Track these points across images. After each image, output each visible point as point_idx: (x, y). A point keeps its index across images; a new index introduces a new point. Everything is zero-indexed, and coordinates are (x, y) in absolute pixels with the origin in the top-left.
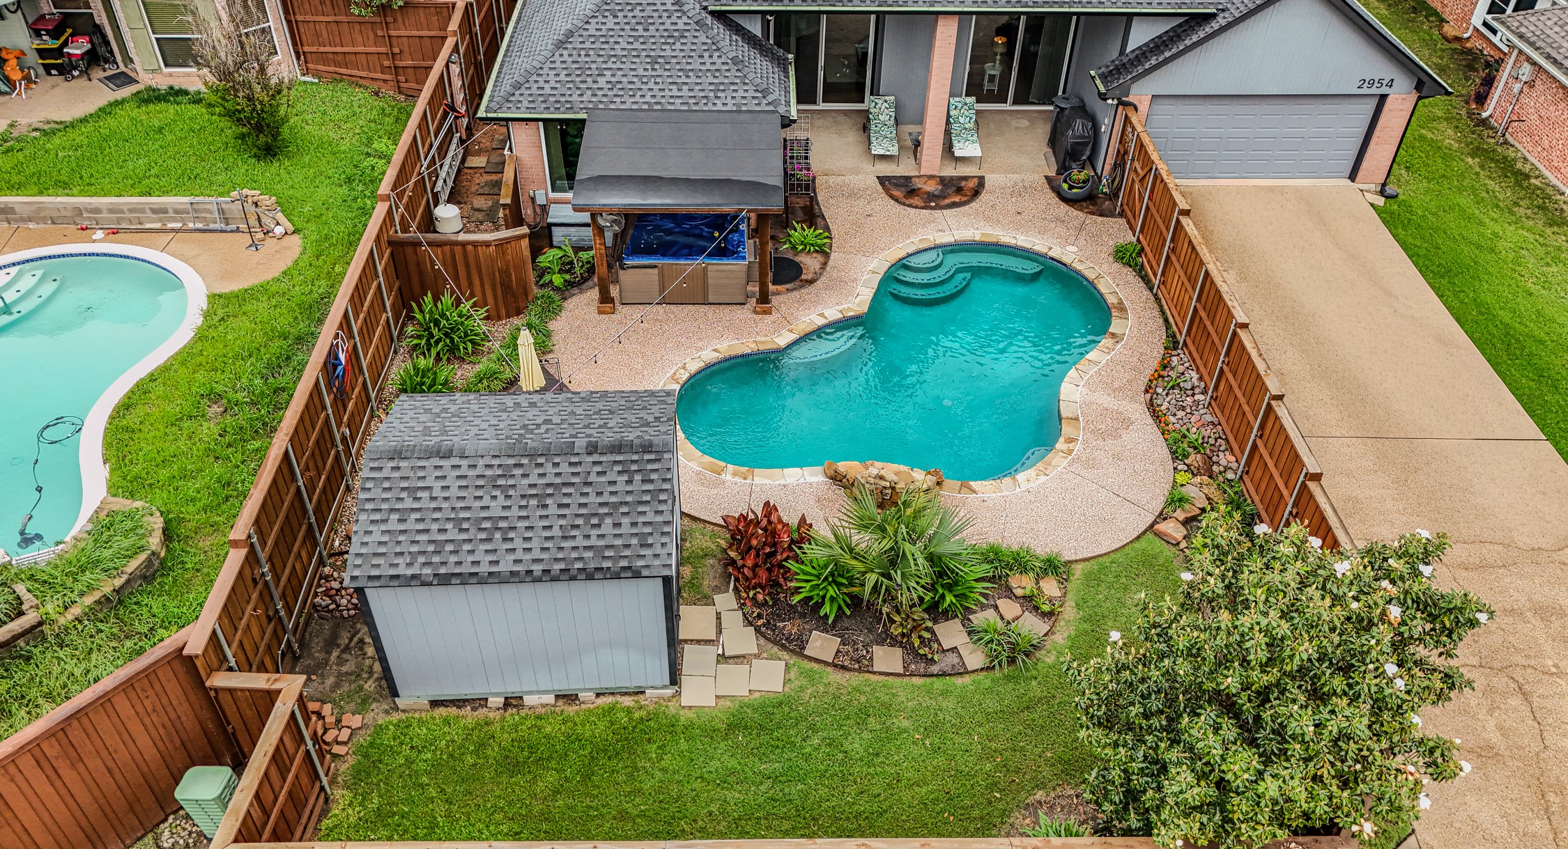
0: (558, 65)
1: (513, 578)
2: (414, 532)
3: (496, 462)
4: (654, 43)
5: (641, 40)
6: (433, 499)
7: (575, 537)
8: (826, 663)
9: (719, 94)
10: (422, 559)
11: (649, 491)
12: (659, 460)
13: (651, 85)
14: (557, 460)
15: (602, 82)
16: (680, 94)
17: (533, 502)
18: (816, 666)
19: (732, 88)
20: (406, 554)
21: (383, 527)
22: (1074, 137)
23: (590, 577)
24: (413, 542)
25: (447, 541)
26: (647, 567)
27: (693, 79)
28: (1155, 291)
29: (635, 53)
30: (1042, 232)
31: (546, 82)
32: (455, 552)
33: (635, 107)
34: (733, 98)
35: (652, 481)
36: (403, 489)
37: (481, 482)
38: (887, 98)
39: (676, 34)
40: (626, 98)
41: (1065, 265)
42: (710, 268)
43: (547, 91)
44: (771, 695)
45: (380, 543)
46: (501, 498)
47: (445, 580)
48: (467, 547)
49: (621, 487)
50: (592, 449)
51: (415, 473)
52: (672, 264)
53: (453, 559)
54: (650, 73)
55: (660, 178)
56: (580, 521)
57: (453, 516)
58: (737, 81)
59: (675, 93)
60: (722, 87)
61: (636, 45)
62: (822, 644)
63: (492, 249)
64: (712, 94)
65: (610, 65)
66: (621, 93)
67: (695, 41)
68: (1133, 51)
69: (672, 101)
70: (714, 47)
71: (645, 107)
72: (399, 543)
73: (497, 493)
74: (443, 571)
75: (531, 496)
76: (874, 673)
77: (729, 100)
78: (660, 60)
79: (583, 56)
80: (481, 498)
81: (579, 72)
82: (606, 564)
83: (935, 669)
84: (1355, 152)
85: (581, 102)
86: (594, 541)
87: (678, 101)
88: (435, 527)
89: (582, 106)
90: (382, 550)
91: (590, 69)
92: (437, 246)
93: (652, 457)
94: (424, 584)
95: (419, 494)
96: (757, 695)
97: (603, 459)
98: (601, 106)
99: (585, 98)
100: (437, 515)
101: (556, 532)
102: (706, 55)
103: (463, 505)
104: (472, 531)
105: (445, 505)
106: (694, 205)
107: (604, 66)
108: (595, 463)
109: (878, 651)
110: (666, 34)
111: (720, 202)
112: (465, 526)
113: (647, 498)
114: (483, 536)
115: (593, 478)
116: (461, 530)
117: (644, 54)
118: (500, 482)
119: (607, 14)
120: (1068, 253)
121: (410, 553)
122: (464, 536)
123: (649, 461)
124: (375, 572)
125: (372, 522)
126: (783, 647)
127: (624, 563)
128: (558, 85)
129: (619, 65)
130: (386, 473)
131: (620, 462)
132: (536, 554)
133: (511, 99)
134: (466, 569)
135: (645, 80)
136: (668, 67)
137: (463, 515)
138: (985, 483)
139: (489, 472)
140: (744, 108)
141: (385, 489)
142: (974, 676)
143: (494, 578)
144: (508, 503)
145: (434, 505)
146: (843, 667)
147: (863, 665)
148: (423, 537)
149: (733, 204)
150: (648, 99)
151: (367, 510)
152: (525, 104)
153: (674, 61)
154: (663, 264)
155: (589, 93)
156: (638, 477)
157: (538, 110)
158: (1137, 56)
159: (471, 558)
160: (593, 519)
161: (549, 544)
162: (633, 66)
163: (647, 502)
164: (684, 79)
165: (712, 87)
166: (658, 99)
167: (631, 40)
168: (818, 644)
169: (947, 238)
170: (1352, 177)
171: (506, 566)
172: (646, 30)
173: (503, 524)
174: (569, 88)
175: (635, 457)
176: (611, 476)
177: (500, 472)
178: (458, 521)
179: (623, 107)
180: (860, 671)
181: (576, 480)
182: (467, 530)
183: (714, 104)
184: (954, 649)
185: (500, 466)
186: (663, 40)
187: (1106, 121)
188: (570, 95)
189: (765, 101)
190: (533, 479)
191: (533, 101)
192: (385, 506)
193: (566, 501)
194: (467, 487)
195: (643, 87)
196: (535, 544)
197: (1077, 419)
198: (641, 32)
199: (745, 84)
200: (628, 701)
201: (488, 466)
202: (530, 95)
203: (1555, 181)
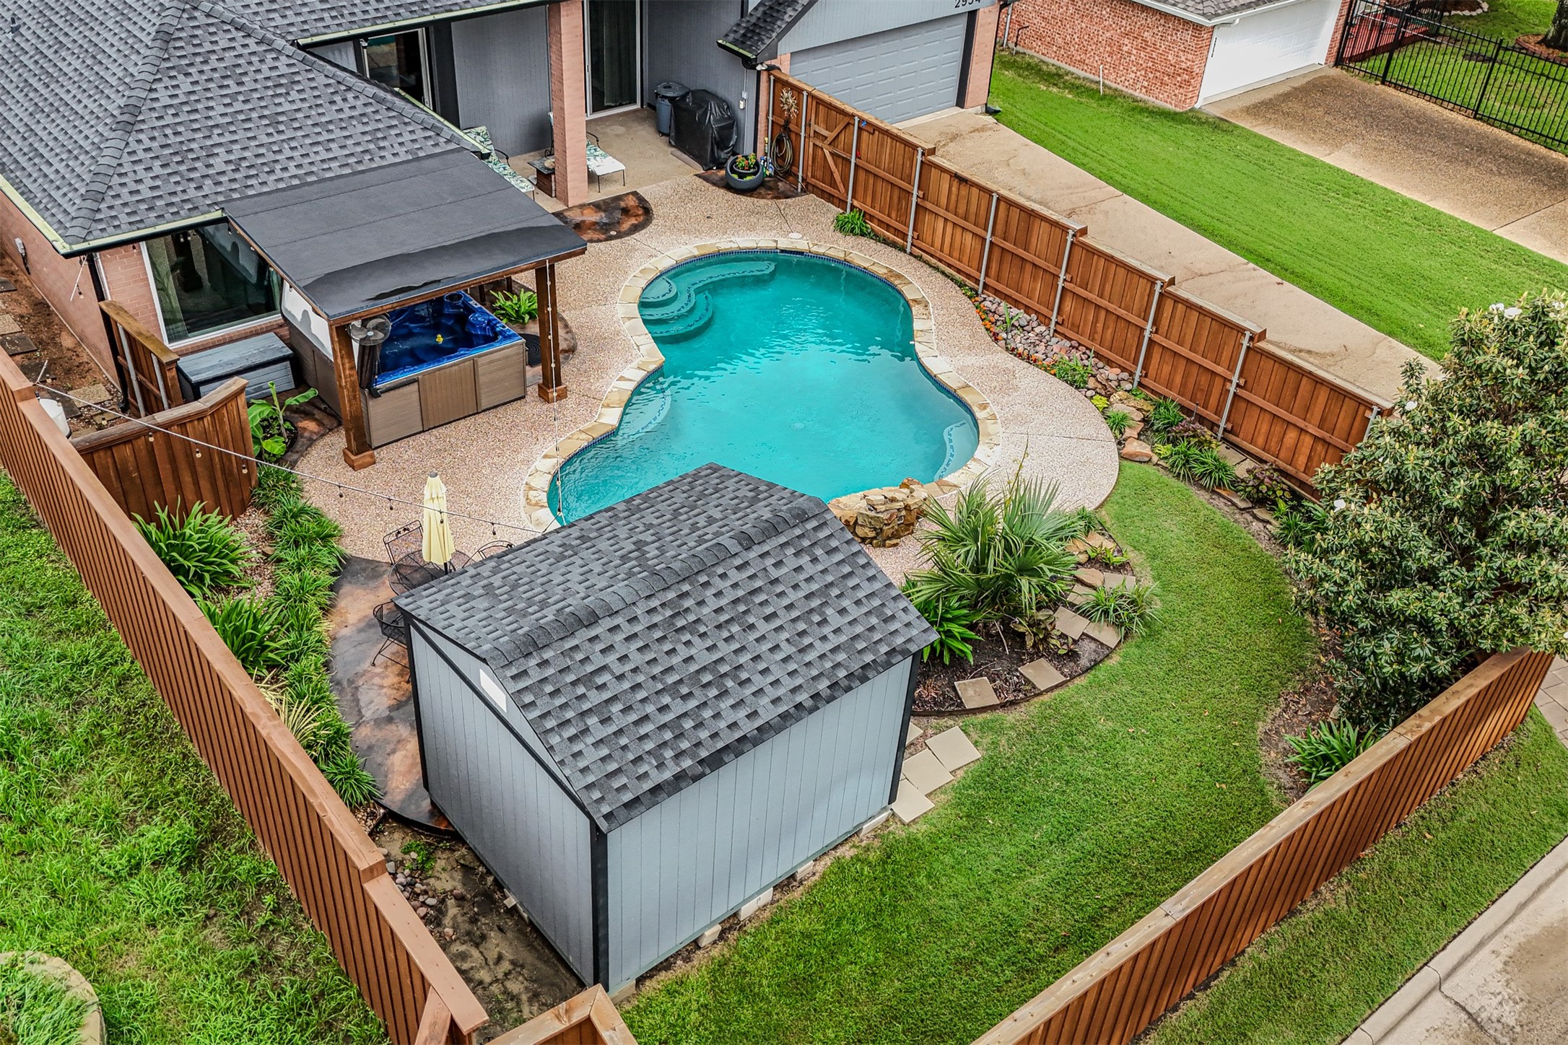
0: (141, 155)
1: (786, 719)
2: (632, 727)
3: (654, 603)
4: (261, 99)
5: (241, 98)
6: (620, 677)
7: (811, 645)
8: (992, 708)
9: (382, 144)
10: (669, 754)
11: (843, 561)
12: (825, 524)
13: (288, 153)
14: (720, 571)
15: (218, 163)
16: (331, 155)
17: (735, 628)
18: (987, 716)
19: (393, 132)
20: (646, 757)
21: (590, 740)
22: (716, 121)
23: (864, 679)
24: (641, 739)
25: (679, 717)
26: (910, 640)
27: (338, 134)
28: (908, 250)
29: (242, 117)
30: (752, 228)
31: (139, 181)
32: (699, 725)
33: (281, 185)
34: (401, 144)
35: (836, 549)
36: (574, 683)
37: (658, 634)
38: (478, 130)
39: (283, 81)
40: (263, 177)
41: (801, 253)
42: (481, 361)
43: (147, 194)
44: (976, 766)
45: (603, 759)
46: (696, 640)
47: (715, 761)
48: (707, 714)
49: (811, 570)
50: (747, 541)
51: (572, 658)
52: (434, 371)
53: (704, 734)
54: (277, 137)
55: (409, 255)
56: (801, 626)
57: (660, 686)
58: (394, 122)
59: (325, 155)
60: (380, 135)
61: (238, 106)
62: (975, 691)
63: (207, 420)
64: (372, 146)
65: (216, 139)
66: (253, 172)
67: (313, 85)
68: (756, 9)
69: (326, 166)
70: (343, 88)
71: (295, 182)
72: (624, 748)
73: (686, 637)
74: (704, 754)
75: (727, 622)
76: (1041, 694)
77: (397, 149)
78: (281, 119)
79: (171, 136)
80: (674, 650)
81: (178, 158)
82: (868, 658)
83: (1084, 662)
84: (956, 78)
85: (204, 196)
86: (835, 641)
87: (334, 165)
88: (650, 709)
89: (209, 202)
90: (612, 767)
91: (191, 150)
92: (125, 443)
93: (814, 523)
94: (696, 778)
95: (600, 680)
96: (960, 773)
97: (766, 548)
98: (235, 196)
99: (206, 191)
100: (641, 694)
101: (787, 650)
102: (337, 98)
103: (660, 669)
104: (697, 692)
105: (640, 678)
106: (486, 272)
107: (209, 142)
108: (763, 556)
109: (1027, 670)
110: (270, 84)
111: (511, 259)
112: (684, 690)
113: (847, 569)
114: (713, 692)
115: (775, 573)
116: (685, 698)
117: (254, 115)
118: (680, 623)
119: (173, 73)
120: (796, 240)
121: (649, 753)
122: (692, 704)
123: (815, 529)
124: (627, 797)
125: (571, 739)
126: (940, 714)
127: (884, 649)
128: (158, 183)
129: (228, 137)
130: (535, 675)
131: (787, 543)
132: (789, 683)
133: (98, 216)
134: (730, 737)
135: (275, 148)
136: (296, 125)
137: (671, 679)
138: (956, 474)
139: (657, 618)
140: (421, 154)
141: (552, 694)
142: (1121, 651)
143: (765, 731)
144: (709, 643)
145: (626, 685)
146: (1013, 703)
147: (1028, 692)
148: (647, 728)
149: (530, 258)
150: (293, 171)
151: (552, 729)
152: (124, 219)
153: (300, 115)
154: (424, 374)
155: (208, 182)
156: (819, 552)
157: (148, 222)
158: (765, 13)
159: (723, 724)
160: (813, 616)
161: (792, 666)
162: (250, 134)
163: (851, 574)
164: (326, 136)
165: (368, 138)
166: (307, 169)
167: (228, 101)
168: (971, 692)
169: (667, 263)
170: (960, 102)
171: (768, 713)
172: (240, 84)
173: (724, 669)
174: (177, 183)
175: (798, 532)
176: (791, 563)
177: (669, 613)
178: (672, 689)
179: (265, 189)
180: (1027, 699)
181: (758, 583)
182: (690, 694)
183: (382, 157)
184: (1085, 636)
185: (663, 605)
186: (270, 93)
187: (745, 95)
188: (184, 191)
189: (442, 140)
190: (713, 604)
191: (134, 213)
192: (569, 714)
193: (769, 610)
194: (647, 646)
195: (278, 157)
196: (777, 672)
197: (968, 386)
198: (235, 88)
199: (405, 124)
200: (847, 852)
201: (651, 611)
202: (125, 205)
203: (1082, 74)
